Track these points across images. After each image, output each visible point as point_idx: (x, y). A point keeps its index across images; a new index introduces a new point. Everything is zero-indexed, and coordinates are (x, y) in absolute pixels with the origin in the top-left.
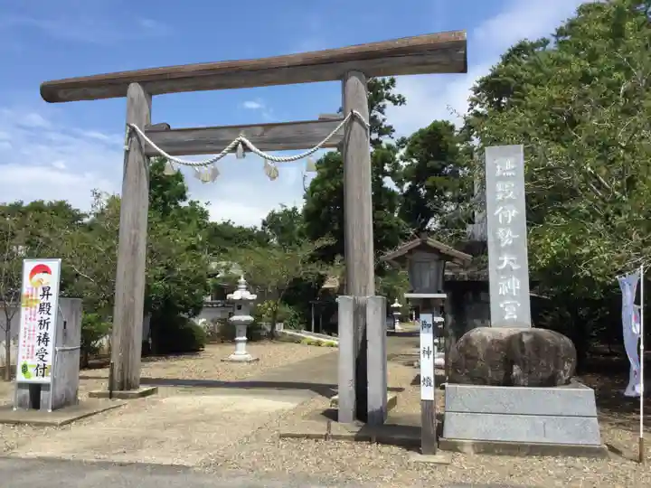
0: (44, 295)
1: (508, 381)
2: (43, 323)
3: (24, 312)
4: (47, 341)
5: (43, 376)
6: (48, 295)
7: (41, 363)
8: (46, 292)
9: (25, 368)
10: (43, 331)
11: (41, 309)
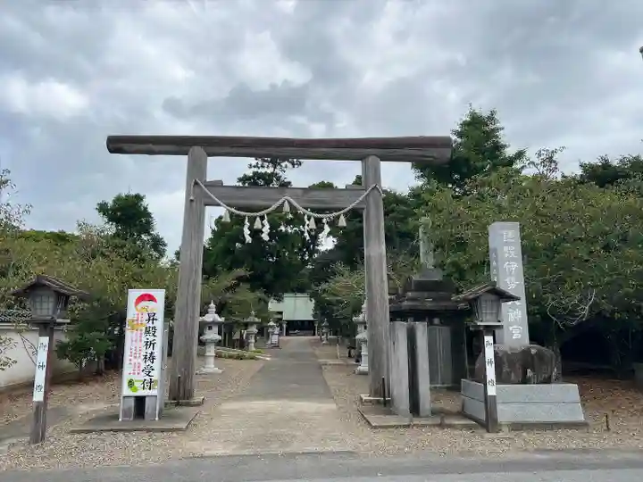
0: (149, 320)
1: (525, 381)
2: (149, 344)
3: (129, 335)
4: (153, 359)
5: (150, 389)
6: (153, 319)
7: (148, 378)
8: (152, 318)
9: (131, 383)
10: (150, 351)
11: (147, 332)
